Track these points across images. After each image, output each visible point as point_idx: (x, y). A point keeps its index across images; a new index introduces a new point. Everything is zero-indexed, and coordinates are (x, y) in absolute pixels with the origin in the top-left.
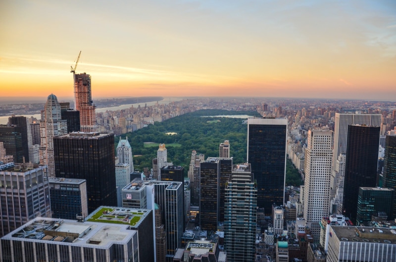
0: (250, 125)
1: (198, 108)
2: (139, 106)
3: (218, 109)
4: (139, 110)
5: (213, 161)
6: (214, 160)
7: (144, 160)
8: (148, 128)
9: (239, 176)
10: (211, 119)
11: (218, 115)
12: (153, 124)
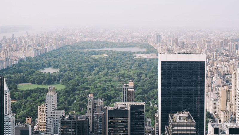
0: (162, 62)
1: (78, 40)
2: (5, 37)
3: (102, 40)
4: (3, 42)
5: (123, 108)
6: (124, 106)
7: (20, 106)
8: (19, 65)
9: (181, 128)
10: (97, 53)
11: (103, 47)
12: (25, 60)
